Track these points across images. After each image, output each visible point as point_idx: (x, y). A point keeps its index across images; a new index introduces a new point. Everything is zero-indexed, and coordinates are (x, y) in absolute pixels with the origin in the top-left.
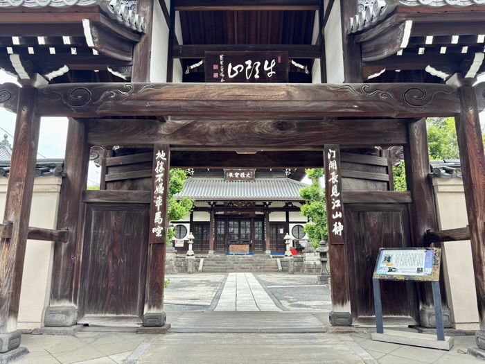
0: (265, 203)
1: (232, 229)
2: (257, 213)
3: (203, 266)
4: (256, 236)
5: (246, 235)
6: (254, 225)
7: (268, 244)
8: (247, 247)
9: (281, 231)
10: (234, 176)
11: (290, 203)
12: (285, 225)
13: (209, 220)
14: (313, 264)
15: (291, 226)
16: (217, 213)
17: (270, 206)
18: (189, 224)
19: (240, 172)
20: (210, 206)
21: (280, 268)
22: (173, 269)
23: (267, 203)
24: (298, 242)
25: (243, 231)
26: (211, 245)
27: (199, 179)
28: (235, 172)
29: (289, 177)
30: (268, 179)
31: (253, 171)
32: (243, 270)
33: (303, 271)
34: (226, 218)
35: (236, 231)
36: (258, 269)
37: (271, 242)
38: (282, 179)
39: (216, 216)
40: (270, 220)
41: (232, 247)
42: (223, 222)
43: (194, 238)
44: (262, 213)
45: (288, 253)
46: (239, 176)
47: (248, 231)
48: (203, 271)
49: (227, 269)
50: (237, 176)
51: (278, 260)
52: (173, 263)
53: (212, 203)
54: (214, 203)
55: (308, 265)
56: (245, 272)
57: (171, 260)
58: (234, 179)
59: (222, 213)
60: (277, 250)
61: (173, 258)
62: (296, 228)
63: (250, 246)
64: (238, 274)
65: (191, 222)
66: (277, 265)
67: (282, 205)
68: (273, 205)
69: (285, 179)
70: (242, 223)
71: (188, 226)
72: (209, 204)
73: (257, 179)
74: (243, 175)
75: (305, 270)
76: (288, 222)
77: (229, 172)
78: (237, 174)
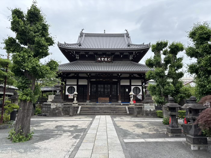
0: (118, 75)
1: (100, 89)
2: (114, 80)
3: (81, 111)
4: (113, 93)
5: (108, 92)
6: (112, 87)
7: (120, 97)
8: (108, 99)
9: (127, 90)
10: (101, 60)
11: (132, 75)
12: (129, 87)
13: (87, 84)
14: (149, 110)
15: (132, 88)
16: (91, 80)
17: (121, 76)
18: (76, 86)
19: (104, 58)
20: (87, 76)
21: (128, 112)
22: (60, 113)
23: (120, 74)
24: (136, 96)
25: (106, 90)
26: (88, 98)
27: (81, 61)
28: (102, 57)
29: (132, 60)
30: (120, 62)
31: (112, 57)
32: (105, 113)
33: (143, 115)
34: (97, 83)
35: (102, 90)
36: (114, 113)
37: (121, 96)
38: (128, 62)
39: (91, 82)
40: (121, 84)
41: (100, 99)
42: (95, 86)
43: (77, 93)
44: (117, 80)
45: (132, 102)
46: (104, 60)
47: (109, 90)
48: (80, 114)
49: (95, 113)
50: (103, 60)
51: (127, 107)
52: (61, 110)
53: (88, 74)
54: (90, 74)
55: (146, 111)
56: (107, 115)
57: (60, 107)
58: (101, 61)
59: (94, 80)
60: (124, 100)
61: (61, 106)
62: (135, 89)
63: (110, 98)
64: (102, 116)
65: (77, 85)
66: (126, 110)
67: (128, 75)
68: (123, 76)
69: (130, 62)
70: (106, 86)
71: (75, 87)
72: (87, 74)
73: (114, 62)
74: (106, 59)
75: (144, 114)
76: (131, 85)
77: (98, 57)
78: (103, 59)
